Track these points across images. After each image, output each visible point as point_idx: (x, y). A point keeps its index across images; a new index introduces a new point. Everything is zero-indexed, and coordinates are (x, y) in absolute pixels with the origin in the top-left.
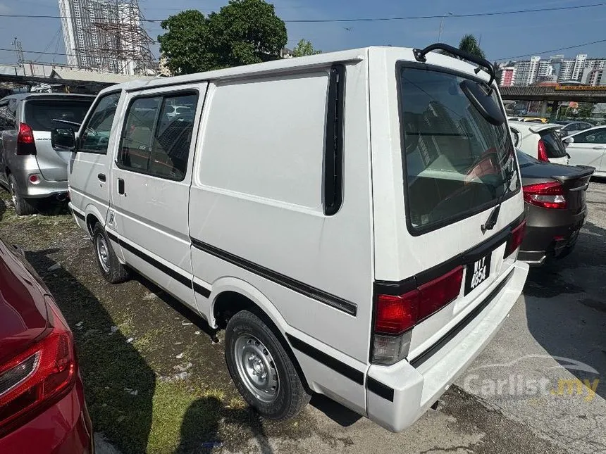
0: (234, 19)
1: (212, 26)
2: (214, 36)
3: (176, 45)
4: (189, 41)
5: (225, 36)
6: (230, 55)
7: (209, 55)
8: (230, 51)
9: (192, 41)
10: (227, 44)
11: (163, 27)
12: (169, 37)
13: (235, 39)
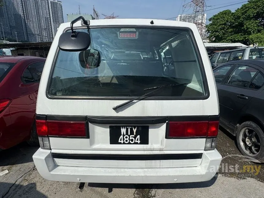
0: (248, 9)
1: (234, 15)
2: (235, 20)
3: (213, 28)
4: (221, 24)
5: (241, 19)
6: (242, 28)
7: (230, 30)
8: (243, 26)
9: (222, 24)
10: (242, 23)
11: (210, 21)
12: (211, 25)
13: (247, 20)
